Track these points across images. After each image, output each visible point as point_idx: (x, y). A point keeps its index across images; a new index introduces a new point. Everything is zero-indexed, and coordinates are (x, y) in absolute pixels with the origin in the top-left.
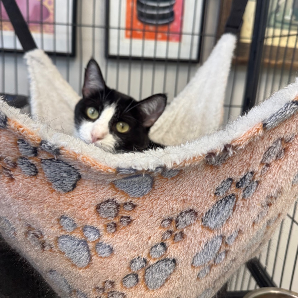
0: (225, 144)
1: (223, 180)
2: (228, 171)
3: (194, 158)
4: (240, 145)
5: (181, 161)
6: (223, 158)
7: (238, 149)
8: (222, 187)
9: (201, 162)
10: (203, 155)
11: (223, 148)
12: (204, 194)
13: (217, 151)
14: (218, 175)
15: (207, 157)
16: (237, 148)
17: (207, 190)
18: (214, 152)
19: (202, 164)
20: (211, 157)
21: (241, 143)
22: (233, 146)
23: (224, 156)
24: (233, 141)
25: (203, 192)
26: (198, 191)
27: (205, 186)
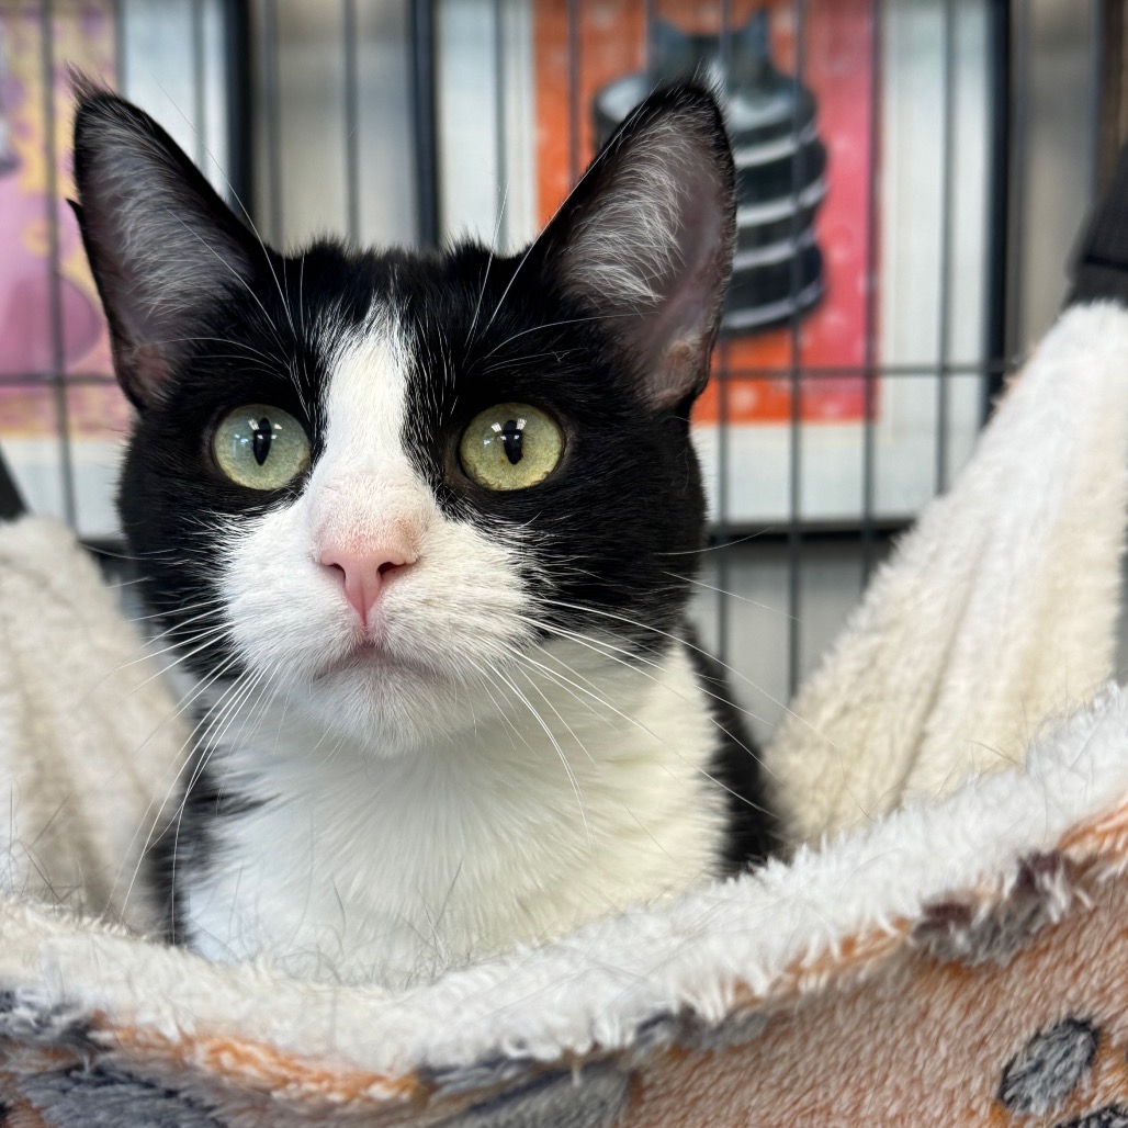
0: (1024, 854)
1: (1033, 1031)
2: (1059, 986)
3: (848, 945)
4: (1112, 855)
5: (776, 973)
6: (1016, 926)
7: (1103, 878)
8: (1038, 1067)
9: (892, 959)
10: (900, 922)
11: (1011, 881)
12: (929, 1102)
13: (976, 899)
14: (999, 1013)
15: (923, 929)
16: (1092, 871)
17: (947, 1085)
18: (964, 900)
19: (895, 970)
20: (947, 931)
21: (1120, 846)
22: (1069, 864)
23: (1023, 915)
24: (1075, 835)
25: (923, 1097)
26: (888, 1092)
27: (929, 1066)
